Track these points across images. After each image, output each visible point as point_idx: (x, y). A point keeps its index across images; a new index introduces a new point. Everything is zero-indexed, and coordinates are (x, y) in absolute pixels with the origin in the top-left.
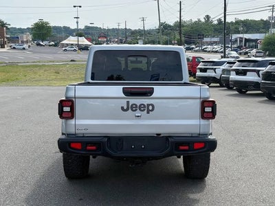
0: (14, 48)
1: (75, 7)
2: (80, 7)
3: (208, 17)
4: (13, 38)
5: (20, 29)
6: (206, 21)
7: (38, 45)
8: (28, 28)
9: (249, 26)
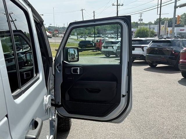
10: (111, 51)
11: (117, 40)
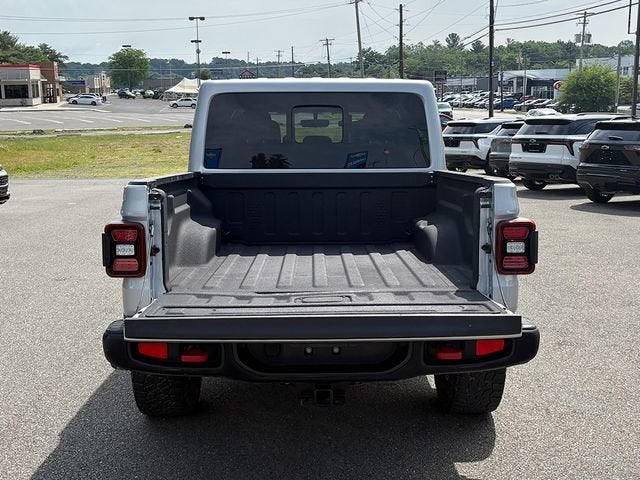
0: (75, 102)
1: (191, 19)
2: (202, 19)
3: (454, 37)
4: (74, 82)
5: (88, 66)
6: (452, 46)
7: (123, 95)
8: (103, 64)
9: (535, 54)
10: (469, 156)
11: (491, 120)
